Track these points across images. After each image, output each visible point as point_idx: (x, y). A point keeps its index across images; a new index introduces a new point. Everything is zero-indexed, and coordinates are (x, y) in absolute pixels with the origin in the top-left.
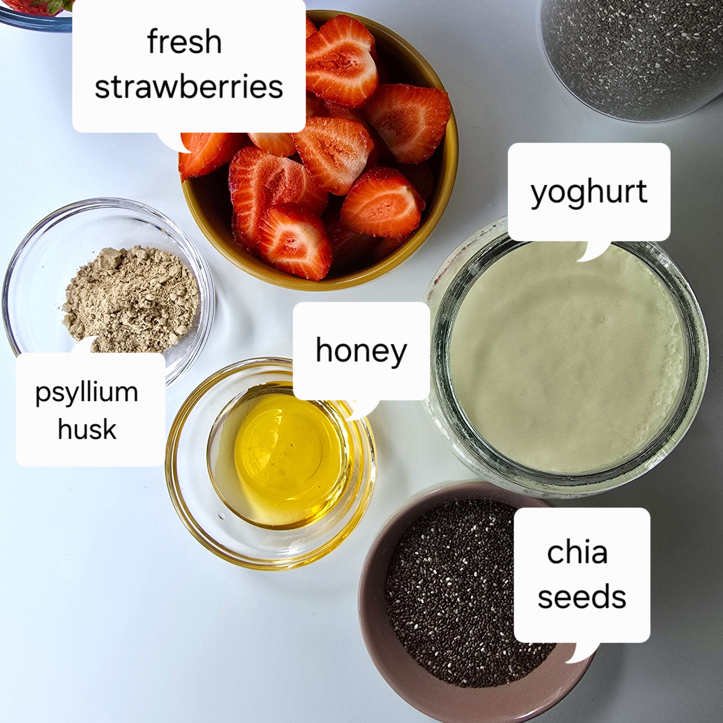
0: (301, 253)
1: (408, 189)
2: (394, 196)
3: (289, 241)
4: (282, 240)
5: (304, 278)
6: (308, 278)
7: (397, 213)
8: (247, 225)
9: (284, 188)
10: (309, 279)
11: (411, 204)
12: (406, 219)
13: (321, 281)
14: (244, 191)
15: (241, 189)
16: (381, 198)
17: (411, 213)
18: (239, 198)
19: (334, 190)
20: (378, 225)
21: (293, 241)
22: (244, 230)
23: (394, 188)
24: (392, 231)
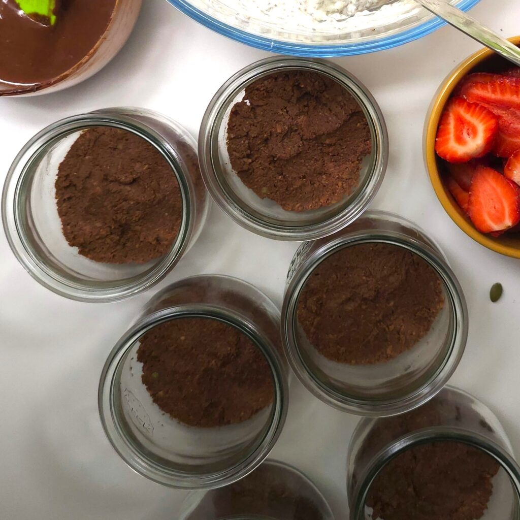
0: (460, 140)
1: (509, 226)
2: (503, 214)
3: (468, 129)
4: (469, 123)
5: (437, 136)
6: (437, 139)
7: (489, 214)
8: (480, 89)
9: (510, 122)
10: (436, 141)
11: (496, 227)
12: (484, 221)
13: (435, 151)
14: (508, 90)
15: (510, 88)
16: (502, 203)
17: (489, 227)
18: (502, 85)
19: (509, 166)
20: (478, 197)
21: (468, 134)
22: (476, 86)
23: (510, 215)
24: (474, 209)
